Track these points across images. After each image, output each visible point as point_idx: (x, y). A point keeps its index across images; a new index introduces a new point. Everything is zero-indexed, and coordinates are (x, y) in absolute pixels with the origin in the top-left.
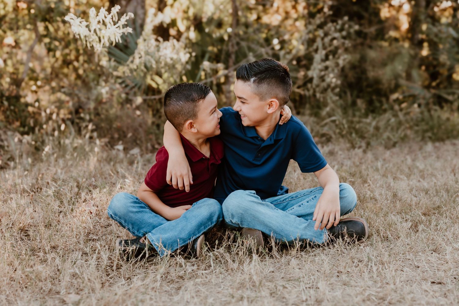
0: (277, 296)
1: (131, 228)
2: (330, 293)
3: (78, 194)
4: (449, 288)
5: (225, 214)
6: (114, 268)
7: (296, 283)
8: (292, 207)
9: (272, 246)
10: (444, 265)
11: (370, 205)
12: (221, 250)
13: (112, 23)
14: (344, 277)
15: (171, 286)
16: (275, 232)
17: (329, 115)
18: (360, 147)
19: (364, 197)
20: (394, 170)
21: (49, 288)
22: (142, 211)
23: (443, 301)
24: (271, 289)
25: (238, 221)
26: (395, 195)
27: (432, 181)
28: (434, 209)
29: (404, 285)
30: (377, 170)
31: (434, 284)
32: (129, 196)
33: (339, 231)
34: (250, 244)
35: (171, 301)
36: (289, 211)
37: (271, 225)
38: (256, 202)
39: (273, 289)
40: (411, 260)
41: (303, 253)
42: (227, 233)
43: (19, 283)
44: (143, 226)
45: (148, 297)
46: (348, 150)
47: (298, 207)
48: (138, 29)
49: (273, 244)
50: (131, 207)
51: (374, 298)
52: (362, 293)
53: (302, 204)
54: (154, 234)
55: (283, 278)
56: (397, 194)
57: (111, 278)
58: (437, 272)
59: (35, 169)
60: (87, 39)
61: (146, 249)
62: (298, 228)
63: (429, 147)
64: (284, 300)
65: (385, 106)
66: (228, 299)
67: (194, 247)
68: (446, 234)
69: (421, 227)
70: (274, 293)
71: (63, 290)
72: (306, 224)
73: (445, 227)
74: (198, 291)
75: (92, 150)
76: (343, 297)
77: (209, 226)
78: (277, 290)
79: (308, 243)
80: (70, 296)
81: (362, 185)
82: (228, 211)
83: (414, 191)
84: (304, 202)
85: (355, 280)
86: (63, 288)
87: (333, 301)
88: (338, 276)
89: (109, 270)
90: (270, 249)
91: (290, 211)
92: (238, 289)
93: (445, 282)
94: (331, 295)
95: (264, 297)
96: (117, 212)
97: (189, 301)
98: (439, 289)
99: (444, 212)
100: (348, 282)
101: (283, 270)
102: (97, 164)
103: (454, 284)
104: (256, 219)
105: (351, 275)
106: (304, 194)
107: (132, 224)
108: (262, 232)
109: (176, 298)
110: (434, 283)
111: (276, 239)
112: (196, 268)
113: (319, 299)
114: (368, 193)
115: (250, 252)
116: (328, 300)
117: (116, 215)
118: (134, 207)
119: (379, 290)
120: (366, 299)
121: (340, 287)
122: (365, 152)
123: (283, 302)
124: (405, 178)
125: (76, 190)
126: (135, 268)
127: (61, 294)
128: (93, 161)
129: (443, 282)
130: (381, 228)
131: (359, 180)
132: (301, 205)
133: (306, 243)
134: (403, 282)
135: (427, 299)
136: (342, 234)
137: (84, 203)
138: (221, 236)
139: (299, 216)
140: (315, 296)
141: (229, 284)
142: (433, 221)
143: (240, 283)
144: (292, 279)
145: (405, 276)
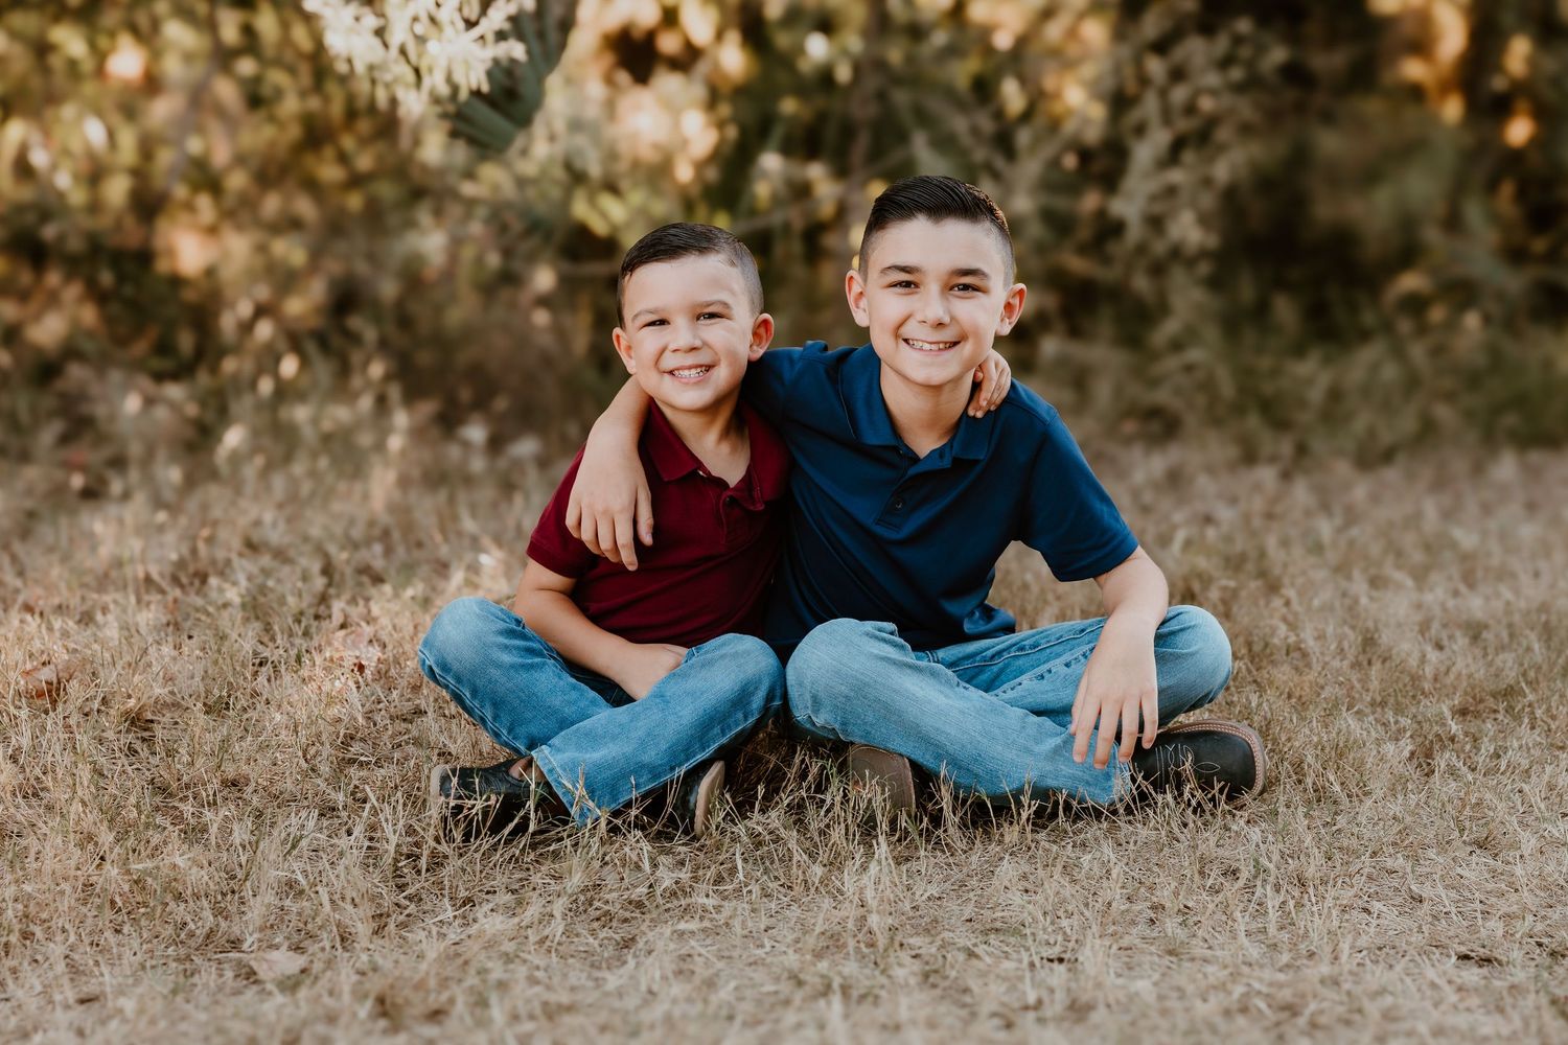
0: (947, 983)
1: (489, 716)
2: (1120, 981)
3: (324, 599)
4: (1516, 980)
5: (793, 692)
6: (423, 863)
7: (1012, 940)
8: (1018, 680)
9: (942, 809)
10: (1507, 896)
11: (1283, 674)
12: (775, 818)
13: (461, 25)
14: (1171, 925)
15: (603, 934)
16: (954, 763)
17: (1177, 346)
18: (1273, 459)
19: (1266, 645)
20: (1375, 549)
21: (208, 926)
22: (532, 666)
23: (1489, 1025)
24: (927, 958)
25: (832, 721)
26: (1369, 642)
27: (1498, 595)
28: (1494, 695)
29: (1368, 962)
30: (1317, 548)
31: (1466, 961)
32: (493, 610)
33: (1167, 765)
34: (870, 801)
35: (598, 987)
36: (1007, 692)
37: (942, 739)
38: (894, 662)
39: (932, 960)
40: (1400, 874)
41: (1042, 835)
42: (797, 760)
43: (113, 903)
44: (528, 715)
45: (522, 971)
46: (1232, 467)
47: (1036, 681)
48: (553, 36)
49: (946, 803)
50: (495, 649)
51: (1262, 1005)
52: (1224, 984)
53: (1050, 671)
54: (559, 750)
55: (971, 920)
56: (1376, 636)
57: (409, 898)
58: (1480, 922)
59: (192, 504)
60: (377, 74)
61: (531, 804)
62: (1028, 751)
63: (1506, 467)
64: (967, 999)
65: (1368, 318)
66: (785, 987)
67: (689, 801)
68: (1526, 788)
69: (1441, 761)
70: (936, 971)
71: (251, 935)
72: (1058, 740)
73: (1525, 764)
74: (689, 956)
75: (380, 446)
76: (1161, 998)
77: (737, 725)
78: (944, 966)
79: (1061, 802)
80: (275, 955)
81: (1262, 602)
82: (801, 685)
83: (1435, 626)
84: (1057, 665)
85: (1207, 937)
86: (251, 928)
87: (1127, 1011)
88: (1152, 920)
89: (405, 871)
90: (937, 820)
91: (1009, 691)
92: (818, 955)
93: (1504, 959)
94: (1123, 987)
95: (901, 987)
96: (449, 659)
97: (655, 988)
98: (1483, 982)
99: (1527, 710)
100: (1182, 943)
101: (971, 894)
102: (397, 495)
103: (1533, 963)
104: (894, 718)
105: (1195, 919)
106: (1061, 637)
107: (496, 705)
108: (910, 760)
109: (613, 980)
110: (1465, 957)
111: (957, 787)
112: (689, 875)
113: (1084, 998)
114: (1279, 632)
115: (868, 827)
116: (1108, 1006)
117: (445, 667)
118: (506, 647)
119: (1281, 977)
120: (1235, 1006)
121: (1156, 959)
122: (1286, 476)
123: (964, 1006)
124: (1409, 583)
125: (320, 582)
126: (491, 865)
127: (245, 946)
128: (382, 483)
129: (1498, 956)
130: (1310, 759)
131: (1254, 585)
132: (1047, 675)
133: (1056, 803)
134: (1364, 953)
135: (1436, 1015)
136: (1178, 775)
137: (342, 633)
138: (777, 769)
139: (1038, 713)
140: (1069, 990)
141: (790, 937)
142: (1486, 740)
143: (828, 934)
144: (998, 924)
145: (1372, 930)
